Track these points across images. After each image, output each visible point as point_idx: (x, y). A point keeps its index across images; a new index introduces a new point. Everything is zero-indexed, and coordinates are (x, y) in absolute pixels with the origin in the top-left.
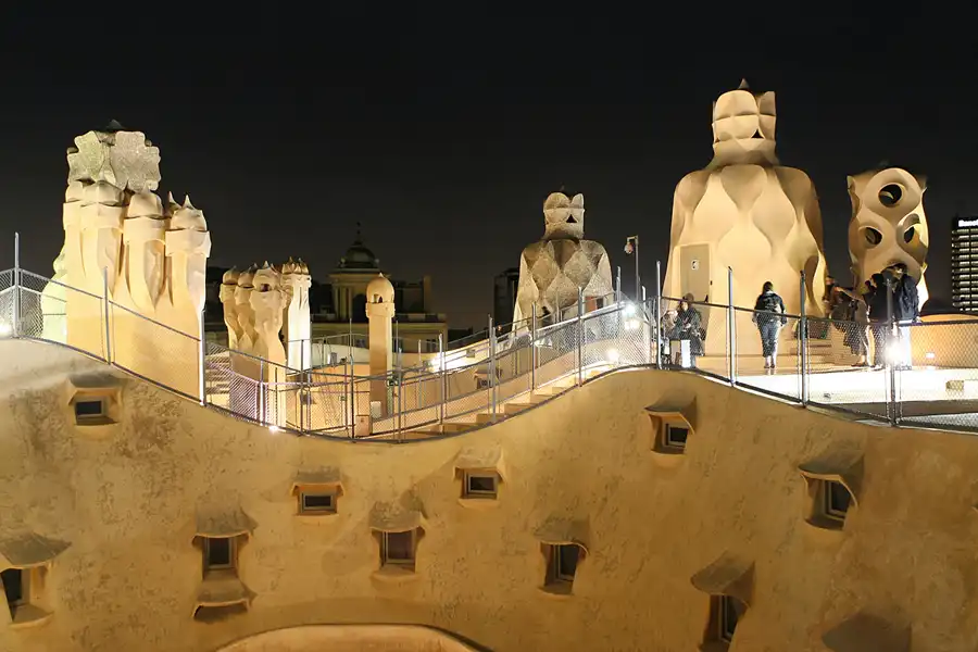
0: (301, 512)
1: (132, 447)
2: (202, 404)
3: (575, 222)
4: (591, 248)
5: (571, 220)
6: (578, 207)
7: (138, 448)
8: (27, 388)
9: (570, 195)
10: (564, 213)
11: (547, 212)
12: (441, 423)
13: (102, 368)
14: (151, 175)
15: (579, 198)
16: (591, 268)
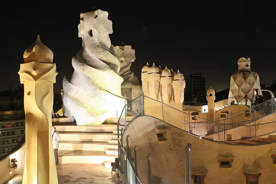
0: (221, 167)
1: (172, 147)
2: (189, 133)
3: (248, 66)
4: (254, 74)
5: (247, 66)
6: (249, 62)
7: (174, 147)
8: (147, 131)
9: (247, 58)
10: (245, 63)
11: (239, 63)
12: (256, 138)
13: (162, 123)
14: (133, 57)
15: (249, 59)
16: (254, 80)
